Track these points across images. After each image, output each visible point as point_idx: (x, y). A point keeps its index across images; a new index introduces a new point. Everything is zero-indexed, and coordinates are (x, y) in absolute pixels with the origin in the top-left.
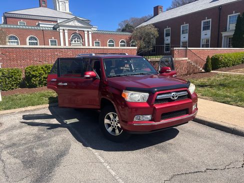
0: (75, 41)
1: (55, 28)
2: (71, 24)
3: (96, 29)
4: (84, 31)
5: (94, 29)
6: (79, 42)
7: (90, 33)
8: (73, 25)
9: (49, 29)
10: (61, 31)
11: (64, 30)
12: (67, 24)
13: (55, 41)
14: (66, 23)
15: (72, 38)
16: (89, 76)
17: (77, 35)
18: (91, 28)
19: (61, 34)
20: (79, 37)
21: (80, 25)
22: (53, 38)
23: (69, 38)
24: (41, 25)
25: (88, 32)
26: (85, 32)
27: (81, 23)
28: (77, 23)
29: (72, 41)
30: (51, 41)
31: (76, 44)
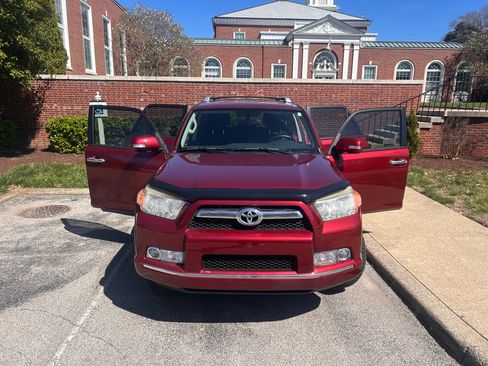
0: (322, 67)
1: (286, 42)
2: (318, 30)
3: (373, 39)
4: (343, 45)
5: (370, 39)
6: (330, 69)
7: (355, 47)
8: (322, 32)
9: (276, 43)
10: (296, 46)
11: (302, 44)
12: (310, 32)
13: (283, 67)
14: (309, 29)
15: (316, 61)
16: (141, 146)
17: (327, 54)
18: (359, 38)
19: (296, 53)
20: (331, 57)
21: (337, 32)
22: (279, 61)
23: (310, 60)
24: (262, 37)
25: (352, 45)
26: (346, 47)
27: (339, 27)
28: (329, 29)
29: (316, 66)
30: (275, 67)
31: (324, 74)
